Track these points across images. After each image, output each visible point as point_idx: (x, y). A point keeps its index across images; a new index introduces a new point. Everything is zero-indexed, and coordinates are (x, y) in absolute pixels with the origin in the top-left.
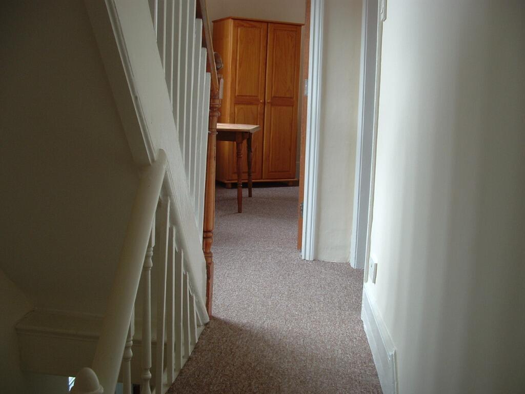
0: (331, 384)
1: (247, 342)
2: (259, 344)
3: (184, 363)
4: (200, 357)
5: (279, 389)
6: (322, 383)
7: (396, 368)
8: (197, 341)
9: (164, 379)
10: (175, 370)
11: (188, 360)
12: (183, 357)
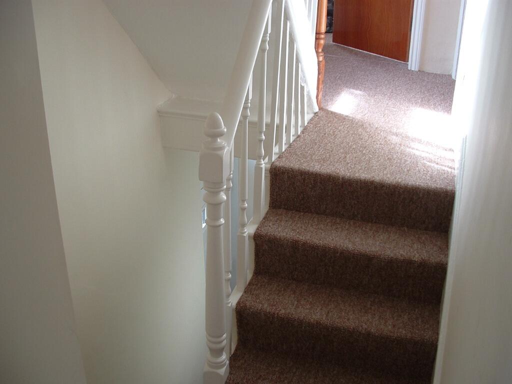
0: (414, 162)
1: (348, 128)
2: (358, 130)
3: (294, 139)
4: (307, 136)
5: (369, 162)
6: (406, 161)
7: (465, 148)
8: (306, 124)
9: (276, 149)
10: (285, 144)
11: (297, 137)
12: (293, 136)
